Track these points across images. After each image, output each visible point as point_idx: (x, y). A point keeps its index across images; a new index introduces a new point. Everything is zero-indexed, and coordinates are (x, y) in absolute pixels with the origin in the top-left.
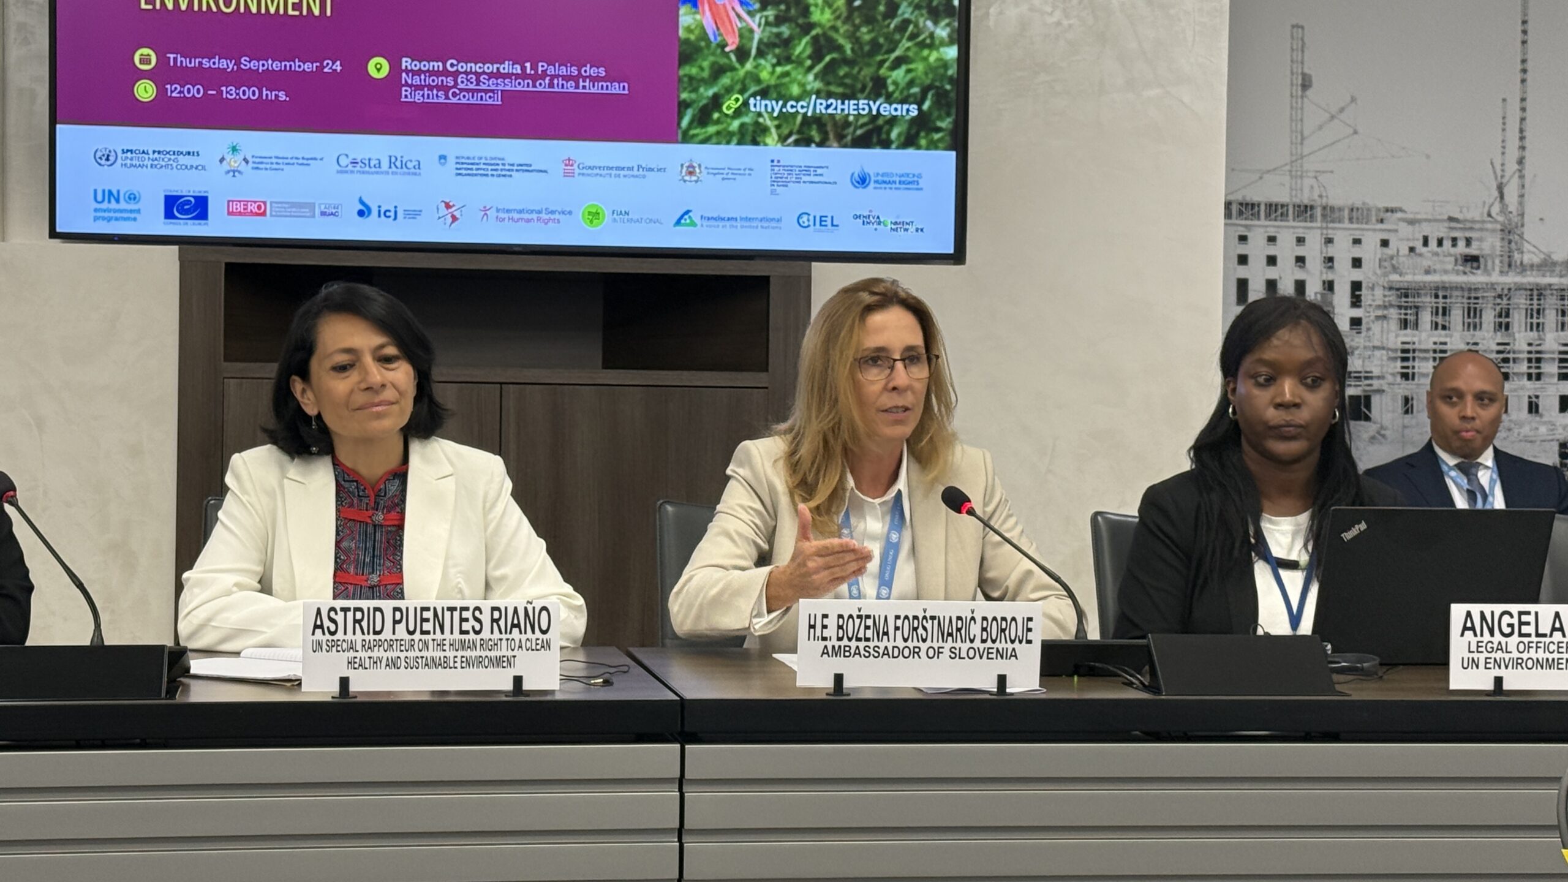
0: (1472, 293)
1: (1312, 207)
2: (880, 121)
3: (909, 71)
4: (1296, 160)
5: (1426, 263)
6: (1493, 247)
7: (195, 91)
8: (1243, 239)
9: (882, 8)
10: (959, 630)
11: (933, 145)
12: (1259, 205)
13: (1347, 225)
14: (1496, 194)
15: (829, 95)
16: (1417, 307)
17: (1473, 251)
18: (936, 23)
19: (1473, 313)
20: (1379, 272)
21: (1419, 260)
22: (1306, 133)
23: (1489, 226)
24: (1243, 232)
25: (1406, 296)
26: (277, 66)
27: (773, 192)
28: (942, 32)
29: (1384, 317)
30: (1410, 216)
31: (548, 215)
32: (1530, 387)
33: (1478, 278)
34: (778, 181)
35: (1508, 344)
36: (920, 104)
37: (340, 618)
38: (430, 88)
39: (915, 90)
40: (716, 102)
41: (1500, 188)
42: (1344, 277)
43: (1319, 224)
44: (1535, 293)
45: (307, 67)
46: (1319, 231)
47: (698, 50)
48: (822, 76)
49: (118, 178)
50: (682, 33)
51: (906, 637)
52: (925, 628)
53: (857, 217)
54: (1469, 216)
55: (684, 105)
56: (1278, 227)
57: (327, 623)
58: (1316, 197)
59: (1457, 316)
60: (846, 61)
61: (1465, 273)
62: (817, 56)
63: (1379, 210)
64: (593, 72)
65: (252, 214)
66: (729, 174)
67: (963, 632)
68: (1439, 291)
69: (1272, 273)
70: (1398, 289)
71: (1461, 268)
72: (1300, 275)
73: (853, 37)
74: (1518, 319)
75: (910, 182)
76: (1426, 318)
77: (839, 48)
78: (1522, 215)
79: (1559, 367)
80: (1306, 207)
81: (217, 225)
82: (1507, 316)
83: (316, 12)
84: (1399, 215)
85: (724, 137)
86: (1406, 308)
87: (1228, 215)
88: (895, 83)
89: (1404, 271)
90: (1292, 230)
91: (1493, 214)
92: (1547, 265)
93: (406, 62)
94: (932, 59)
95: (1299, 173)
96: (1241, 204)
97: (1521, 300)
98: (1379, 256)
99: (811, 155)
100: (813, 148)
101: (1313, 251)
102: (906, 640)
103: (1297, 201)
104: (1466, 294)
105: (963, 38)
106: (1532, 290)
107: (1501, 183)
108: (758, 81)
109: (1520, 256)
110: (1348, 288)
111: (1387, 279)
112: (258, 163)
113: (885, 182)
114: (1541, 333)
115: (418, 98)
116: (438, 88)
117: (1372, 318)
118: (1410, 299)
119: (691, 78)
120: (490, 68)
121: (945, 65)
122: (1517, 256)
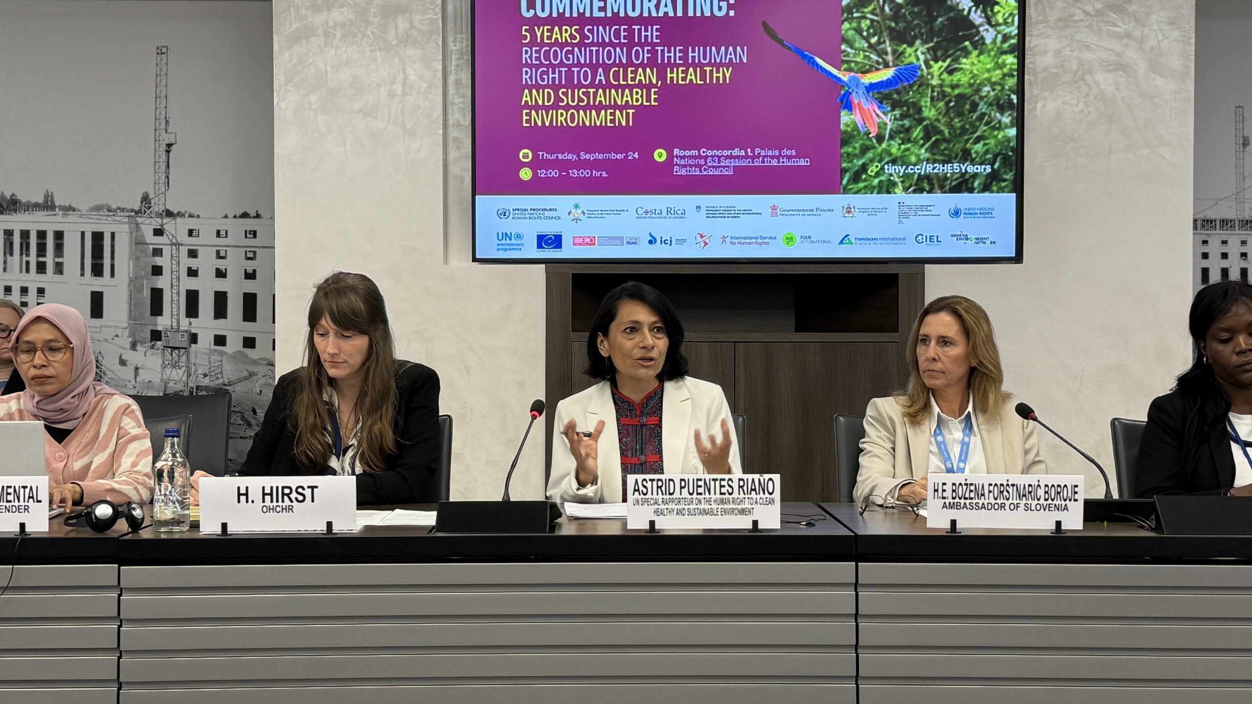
2: (967, 176)
3: (985, 144)
4: (1240, 192)
7: (554, 173)
9: (967, 107)
10: (1030, 493)
11: (1001, 190)
12: (1215, 221)
15: (935, 161)
18: (1002, 114)
22: (1246, 175)
24: (1205, 238)
26: (601, 156)
27: (900, 222)
28: (1006, 120)
31: (762, 240)
34: (903, 215)
36: (992, 165)
37: (649, 485)
38: (691, 166)
39: (989, 156)
40: (864, 168)
45: (619, 156)
47: (853, 137)
48: (931, 150)
49: (511, 225)
50: (842, 127)
51: (996, 497)
52: (1008, 492)
53: (953, 236)
55: (844, 171)
56: (1228, 234)
57: (641, 488)
60: (945, 140)
62: (927, 138)
64: (789, 153)
65: (587, 244)
66: (873, 212)
67: (1032, 494)
69: (1225, 264)
72: (1244, 265)
73: (949, 125)
75: (987, 213)
77: (941, 132)
80: (1247, 221)
81: (568, 252)
83: (624, 124)
85: (869, 189)
87: (1195, 228)
88: (977, 152)
90: (1238, 236)
93: (676, 151)
94: (1000, 136)
95: (1242, 200)
96: (1204, 221)
99: (924, 198)
100: (925, 194)
102: (996, 499)
103: (1241, 218)
105: (1020, 123)
108: (890, 154)
112: (590, 214)
113: (971, 213)
115: (683, 172)
116: (696, 166)
119: (848, 154)
120: (726, 153)
121: (1009, 140)
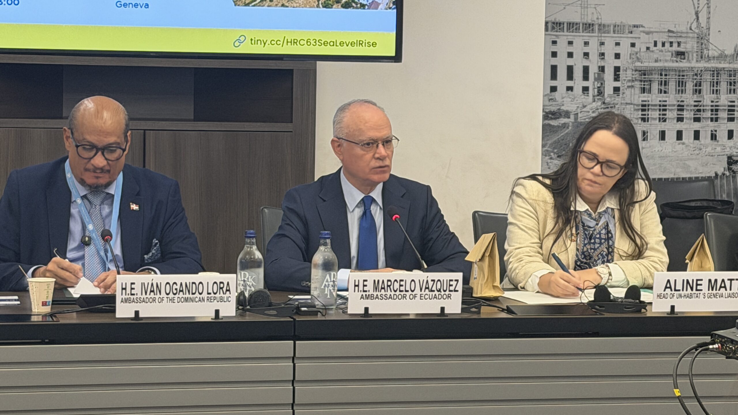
0: (680, 72)
1: (593, 25)
5: (656, 56)
6: (693, 47)
8: (554, 42)
13: (612, 34)
14: (695, 17)
16: (650, 81)
17: (681, 49)
19: (681, 84)
20: (630, 61)
21: (652, 54)
23: (691, 35)
25: (645, 75)
29: (632, 87)
30: (646, 30)
32: (713, 125)
33: (684, 64)
35: (700, 101)
41: (697, 14)
42: (610, 63)
43: (596, 34)
44: (715, 73)
46: (597, 38)
54: (679, 30)
58: (595, 19)
59: (672, 86)
61: (677, 62)
63: (630, 26)
68: (663, 72)
70: (640, 71)
71: (675, 59)
74: (706, 87)
76: (655, 87)
78: (709, 29)
79: (728, 114)
82: (700, 86)
84: (641, 29)
86: (644, 82)
89: (643, 60)
91: (693, 29)
92: (722, 57)
96: (554, 23)
97: (707, 77)
98: (629, 52)
101: (593, 49)
104: (677, 74)
106: (713, 71)
107: (698, 11)
109: (707, 51)
110: (612, 70)
111: (634, 65)
114: (718, 95)
117: (626, 87)
118: (646, 77)
122: (705, 52)
